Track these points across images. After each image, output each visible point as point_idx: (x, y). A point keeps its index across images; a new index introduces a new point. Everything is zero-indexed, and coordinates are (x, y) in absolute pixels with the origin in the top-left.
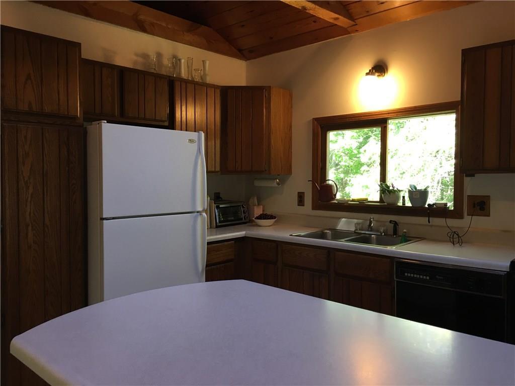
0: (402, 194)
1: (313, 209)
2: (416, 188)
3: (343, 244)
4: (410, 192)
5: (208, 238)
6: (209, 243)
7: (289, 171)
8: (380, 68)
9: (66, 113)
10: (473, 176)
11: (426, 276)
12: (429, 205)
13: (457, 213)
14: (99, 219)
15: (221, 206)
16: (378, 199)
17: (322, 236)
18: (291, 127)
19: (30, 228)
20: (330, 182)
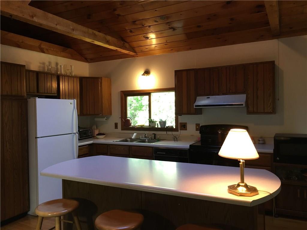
0: (157, 123)
1: (122, 130)
2: (162, 120)
3: (135, 143)
4: (160, 122)
5: (79, 144)
6: (79, 146)
7: (110, 113)
8: (147, 72)
9: (20, 94)
10: (181, 115)
11: (164, 152)
12: (167, 127)
13: (176, 130)
14: (35, 138)
15: (80, 130)
16: (148, 125)
17: (126, 141)
18: (111, 95)
19: (8, 143)
20: (129, 118)
